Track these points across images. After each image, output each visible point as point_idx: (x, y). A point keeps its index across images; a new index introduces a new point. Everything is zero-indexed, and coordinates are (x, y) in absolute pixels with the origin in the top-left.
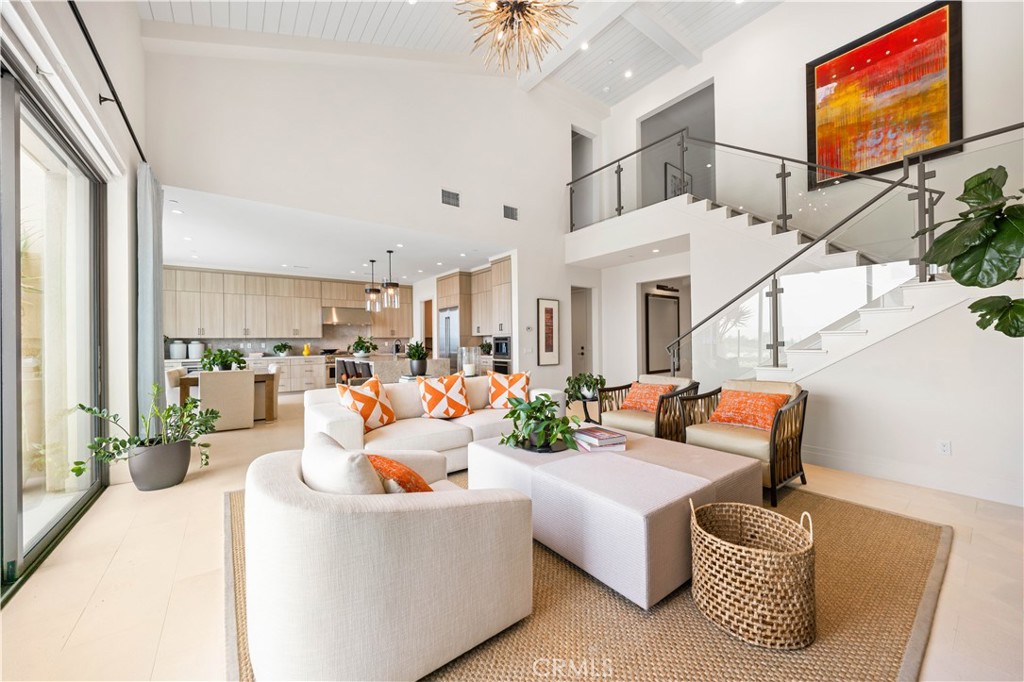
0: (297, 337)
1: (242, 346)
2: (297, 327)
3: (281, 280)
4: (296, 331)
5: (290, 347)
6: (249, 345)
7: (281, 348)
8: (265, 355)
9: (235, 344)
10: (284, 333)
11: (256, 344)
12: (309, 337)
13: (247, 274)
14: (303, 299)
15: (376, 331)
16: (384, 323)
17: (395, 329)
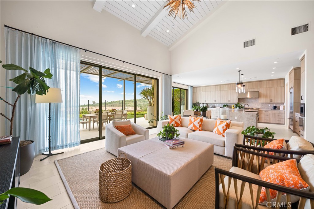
0: (229, 102)
1: (215, 105)
2: (229, 100)
3: (225, 85)
4: (229, 101)
5: (228, 106)
6: (217, 105)
7: (225, 106)
8: (221, 108)
9: (214, 104)
10: (226, 101)
11: (219, 105)
12: (233, 102)
13: (215, 85)
14: (231, 91)
15: (262, 100)
16: (266, 96)
17: (273, 99)
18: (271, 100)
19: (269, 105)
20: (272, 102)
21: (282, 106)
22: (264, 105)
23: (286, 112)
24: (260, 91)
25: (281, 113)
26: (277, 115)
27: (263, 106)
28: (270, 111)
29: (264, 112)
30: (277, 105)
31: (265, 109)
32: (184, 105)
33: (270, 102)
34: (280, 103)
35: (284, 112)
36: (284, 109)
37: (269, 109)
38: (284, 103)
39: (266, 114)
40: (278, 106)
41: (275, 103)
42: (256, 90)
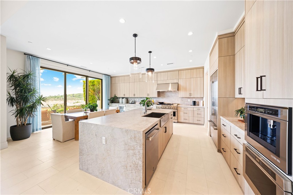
1: (135, 100)
2: (149, 93)
6: (137, 99)
10: (145, 96)
15: (181, 94)
16: (185, 89)
17: (192, 92)
18: (190, 94)
19: (189, 100)
20: (191, 97)
21: (202, 101)
22: (184, 99)
23: (205, 109)
24: (179, 83)
25: (200, 110)
26: (196, 113)
27: (183, 101)
28: (189, 108)
29: (183, 109)
30: (197, 100)
31: (185, 105)
32: (99, 100)
33: (190, 97)
34: (200, 98)
35: (203, 108)
36: (203, 105)
37: (188, 105)
38: (203, 98)
39: (185, 112)
40: (197, 102)
41: (195, 98)
42: (176, 81)
